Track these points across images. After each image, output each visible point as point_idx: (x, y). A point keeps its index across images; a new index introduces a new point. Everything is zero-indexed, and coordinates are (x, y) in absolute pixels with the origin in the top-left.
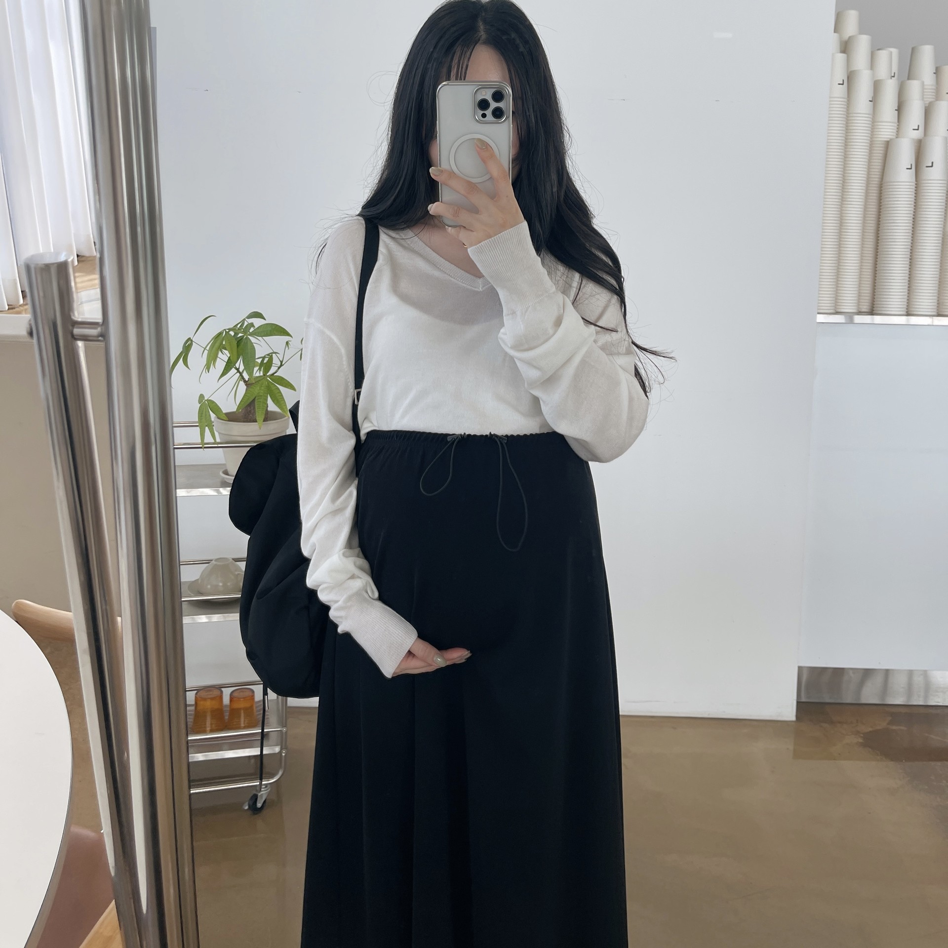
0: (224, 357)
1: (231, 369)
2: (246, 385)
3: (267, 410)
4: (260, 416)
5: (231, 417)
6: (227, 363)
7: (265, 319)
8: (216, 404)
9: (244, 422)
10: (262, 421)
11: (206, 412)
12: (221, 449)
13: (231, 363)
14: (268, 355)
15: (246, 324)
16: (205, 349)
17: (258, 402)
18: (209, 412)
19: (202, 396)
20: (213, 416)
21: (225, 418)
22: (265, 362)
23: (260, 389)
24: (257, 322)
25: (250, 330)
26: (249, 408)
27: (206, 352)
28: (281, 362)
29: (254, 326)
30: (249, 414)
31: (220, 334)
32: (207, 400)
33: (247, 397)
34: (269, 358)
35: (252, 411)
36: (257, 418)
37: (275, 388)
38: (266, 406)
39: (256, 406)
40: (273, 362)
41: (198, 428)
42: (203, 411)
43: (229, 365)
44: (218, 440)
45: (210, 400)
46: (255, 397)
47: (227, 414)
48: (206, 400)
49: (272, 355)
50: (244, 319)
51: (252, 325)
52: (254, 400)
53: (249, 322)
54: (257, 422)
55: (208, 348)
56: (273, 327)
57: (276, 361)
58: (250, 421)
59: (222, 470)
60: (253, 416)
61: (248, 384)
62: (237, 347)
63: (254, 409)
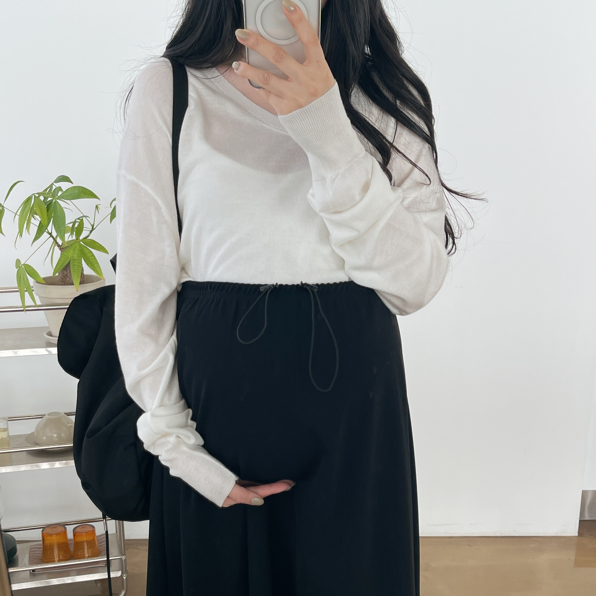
0: (36, 221)
1: (44, 233)
2: (60, 249)
3: (82, 273)
4: (76, 280)
5: (49, 281)
6: (39, 227)
7: (72, 183)
8: (33, 268)
9: (62, 285)
10: (79, 283)
11: (23, 276)
12: (43, 311)
13: (43, 227)
14: (78, 219)
15: (54, 188)
16: (16, 214)
17: (73, 265)
18: (26, 276)
19: (18, 261)
20: (31, 281)
21: (44, 282)
22: (76, 226)
23: (74, 253)
24: (65, 186)
25: (58, 194)
26: (65, 272)
27: (17, 217)
28: (93, 226)
29: (62, 190)
30: (66, 278)
31: (29, 199)
32: (24, 265)
33: (62, 261)
34: (80, 222)
35: (69, 275)
36: (74, 281)
37: (89, 251)
38: (81, 269)
39: (71, 269)
40: (84, 226)
41: (19, 293)
42: (21, 276)
43: (41, 229)
44: (38, 302)
45: (26, 264)
46: (70, 261)
47: (44, 279)
48: (22, 265)
49: (82, 219)
50: (53, 184)
51: (60, 189)
52: (69, 263)
53: (57, 186)
54: (73, 284)
55: (18, 213)
56: (80, 190)
57: (87, 225)
58: (68, 284)
59: (46, 332)
60: (70, 279)
61: (62, 248)
62: (47, 211)
63: (70, 272)
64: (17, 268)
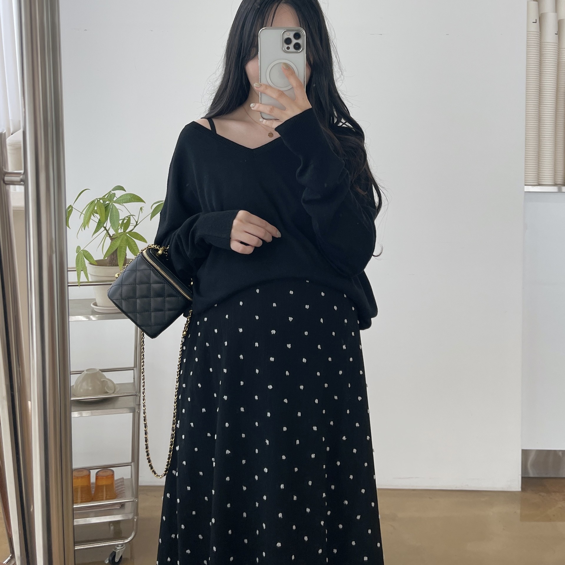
0: (96, 218)
1: (101, 228)
2: (111, 239)
3: (126, 258)
4: (121, 262)
5: (99, 263)
7: (125, 191)
8: (89, 253)
9: (110, 266)
10: (122, 265)
11: (81, 259)
12: (92, 286)
14: (127, 217)
15: (111, 194)
16: (82, 213)
17: (120, 251)
18: (84, 258)
19: (79, 247)
20: (87, 262)
21: (96, 263)
22: (125, 222)
23: (121, 242)
24: (119, 193)
25: (114, 198)
26: (113, 256)
27: (82, 216)
28: (137, 222)
29: (117, 196)
30: (113, 261)
31: (93, 202)
32: (83, 250)
33: (112, 248)
34: (128, 220)
35: (115, 259)
36: (119, 263)
37: (133, 241)
38: (125, 254)
39: (118, 254)
40: (131, 222)
41: (76, 272)
42: (79, 259)
43: (100, 224)
44: (90, 280)
45: (85, 250)
47: (96, 261)
49: (130, 217)
50: (111, 191)
51: (115, 195)
52: (116, 250)
53: (114, 193)
54: (118, 266)
55: (84, 213)
56: (132, 196)
57: (133, 222)
58: (114, 266)
59: (93, 303)
60: (115, 262)
61: (113, 238)
62: (105, 211)
63: (117, 256)
64: (77, 253)
